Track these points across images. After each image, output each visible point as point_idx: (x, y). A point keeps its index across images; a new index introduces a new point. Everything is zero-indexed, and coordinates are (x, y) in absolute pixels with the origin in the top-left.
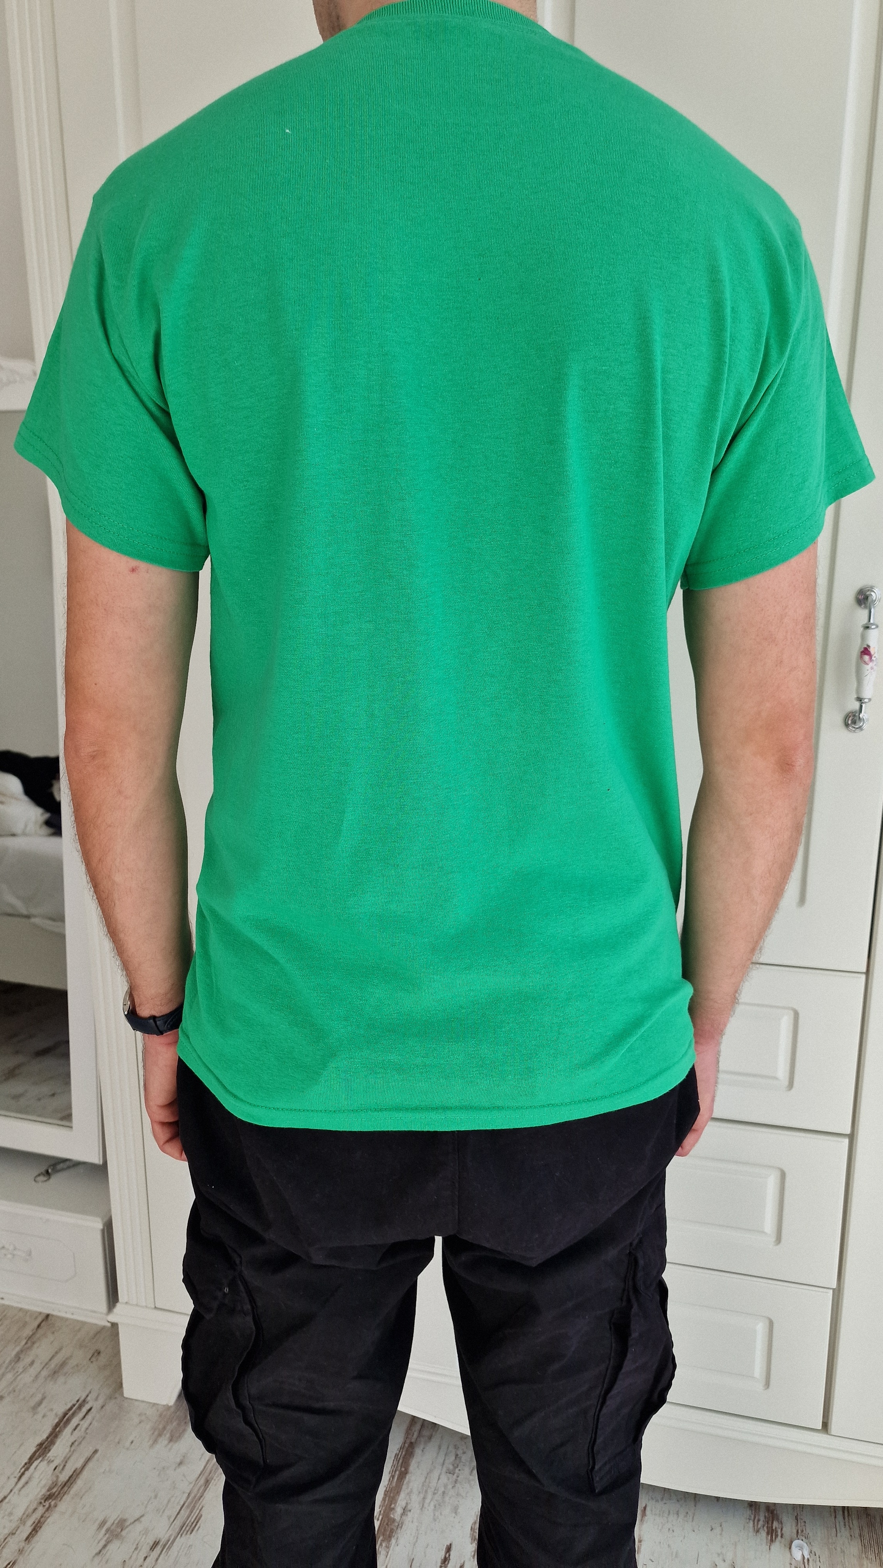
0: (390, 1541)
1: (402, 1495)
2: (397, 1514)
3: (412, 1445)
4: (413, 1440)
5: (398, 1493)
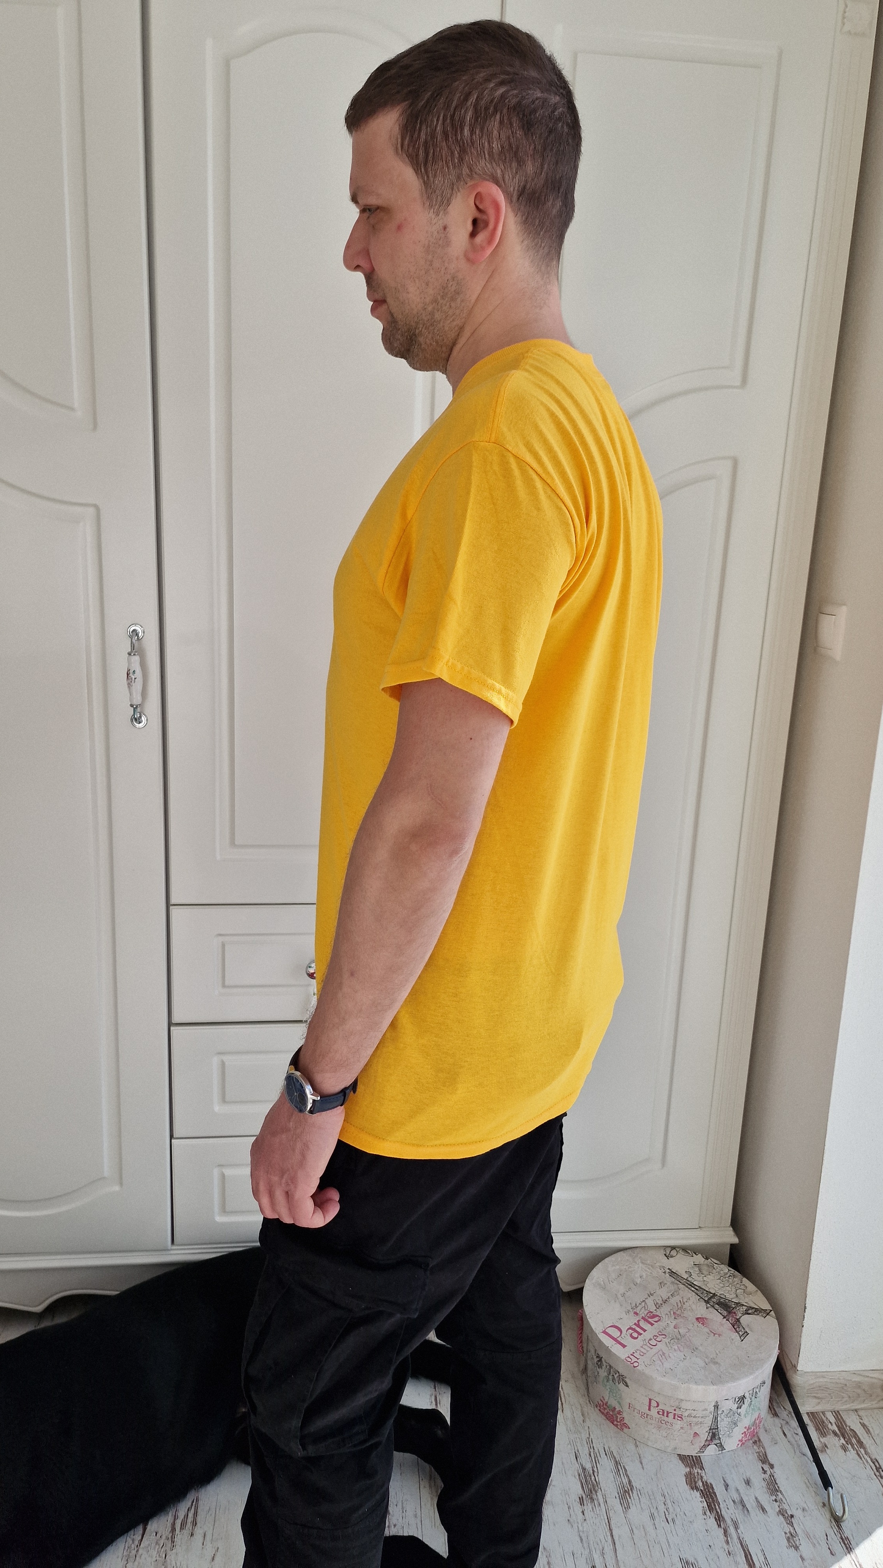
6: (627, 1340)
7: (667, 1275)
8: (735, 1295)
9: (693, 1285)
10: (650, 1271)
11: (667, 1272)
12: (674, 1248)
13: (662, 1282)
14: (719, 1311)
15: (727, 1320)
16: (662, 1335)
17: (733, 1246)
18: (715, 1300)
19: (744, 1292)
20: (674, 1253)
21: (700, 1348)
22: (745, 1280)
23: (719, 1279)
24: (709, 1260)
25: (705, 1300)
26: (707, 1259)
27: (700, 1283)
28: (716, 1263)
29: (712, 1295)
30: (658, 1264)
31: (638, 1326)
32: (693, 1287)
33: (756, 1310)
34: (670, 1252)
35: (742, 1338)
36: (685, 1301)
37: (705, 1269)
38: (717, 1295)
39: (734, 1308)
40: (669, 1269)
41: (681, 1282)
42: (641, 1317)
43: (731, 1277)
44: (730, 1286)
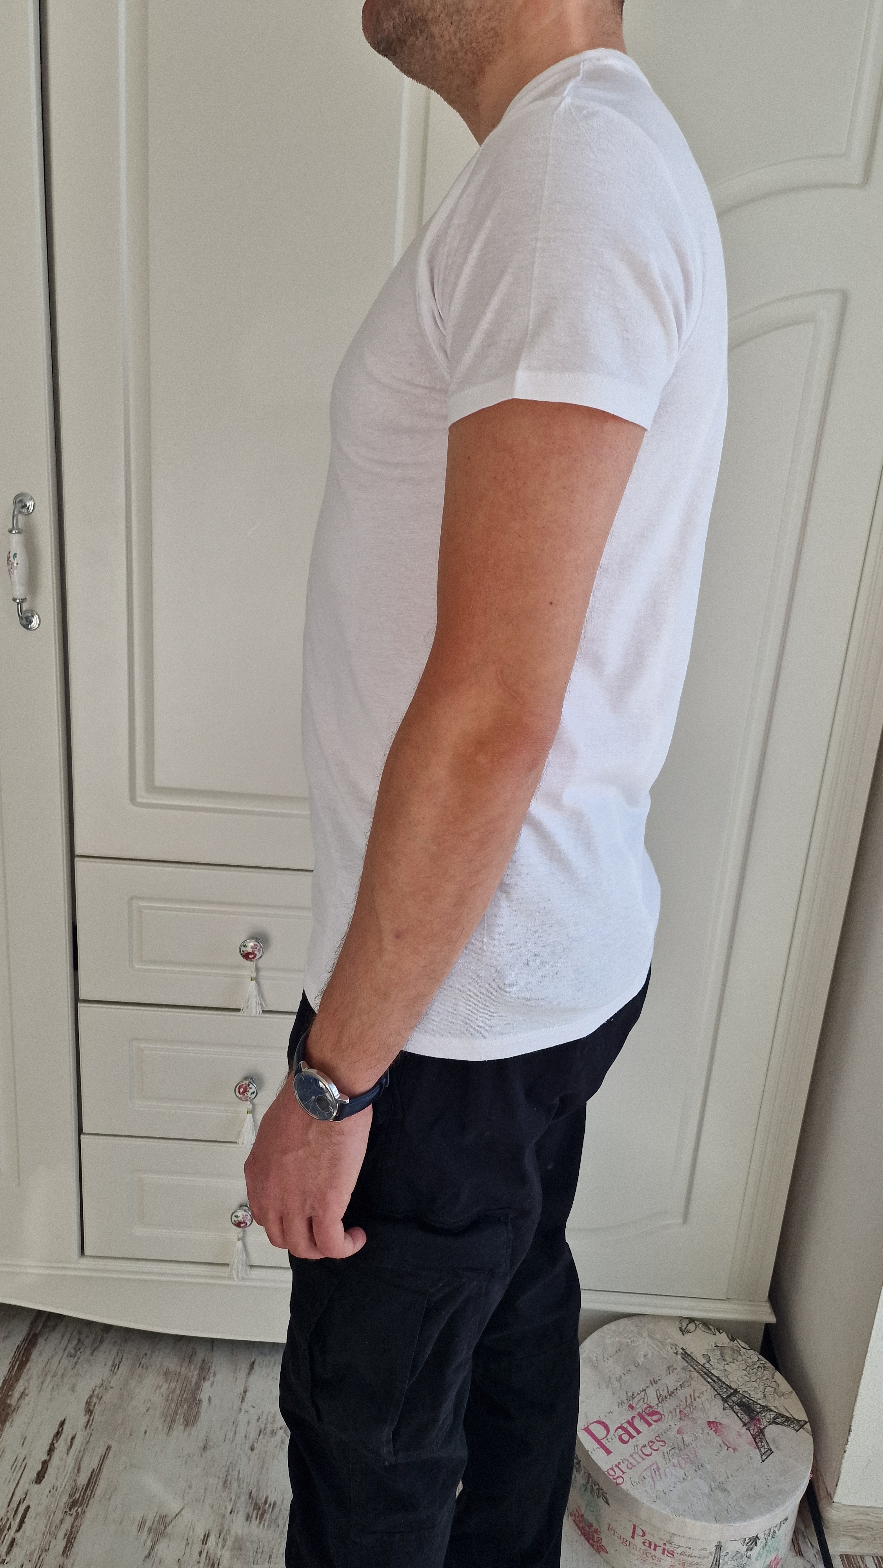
12: (693, 1321)
13: (672, 1366)
16: (660, 1441)
17: (768, 1326)
18: (735, 1399)
19: (774, 1392)
21: (708, 1466)
22: (777, 1374)
23: (745, 1370)
24: (736, 1341)
26: (733, 1340)
27: (719, 1372)
28: (743, 1347)
31: (631, 1423)
32: (710, 1378)
34: (687, 1326)
36: (697, 1394)
37: (728, 1352)
39: (757, 1414)
43: (760, 1369)
44: (758, 1380)
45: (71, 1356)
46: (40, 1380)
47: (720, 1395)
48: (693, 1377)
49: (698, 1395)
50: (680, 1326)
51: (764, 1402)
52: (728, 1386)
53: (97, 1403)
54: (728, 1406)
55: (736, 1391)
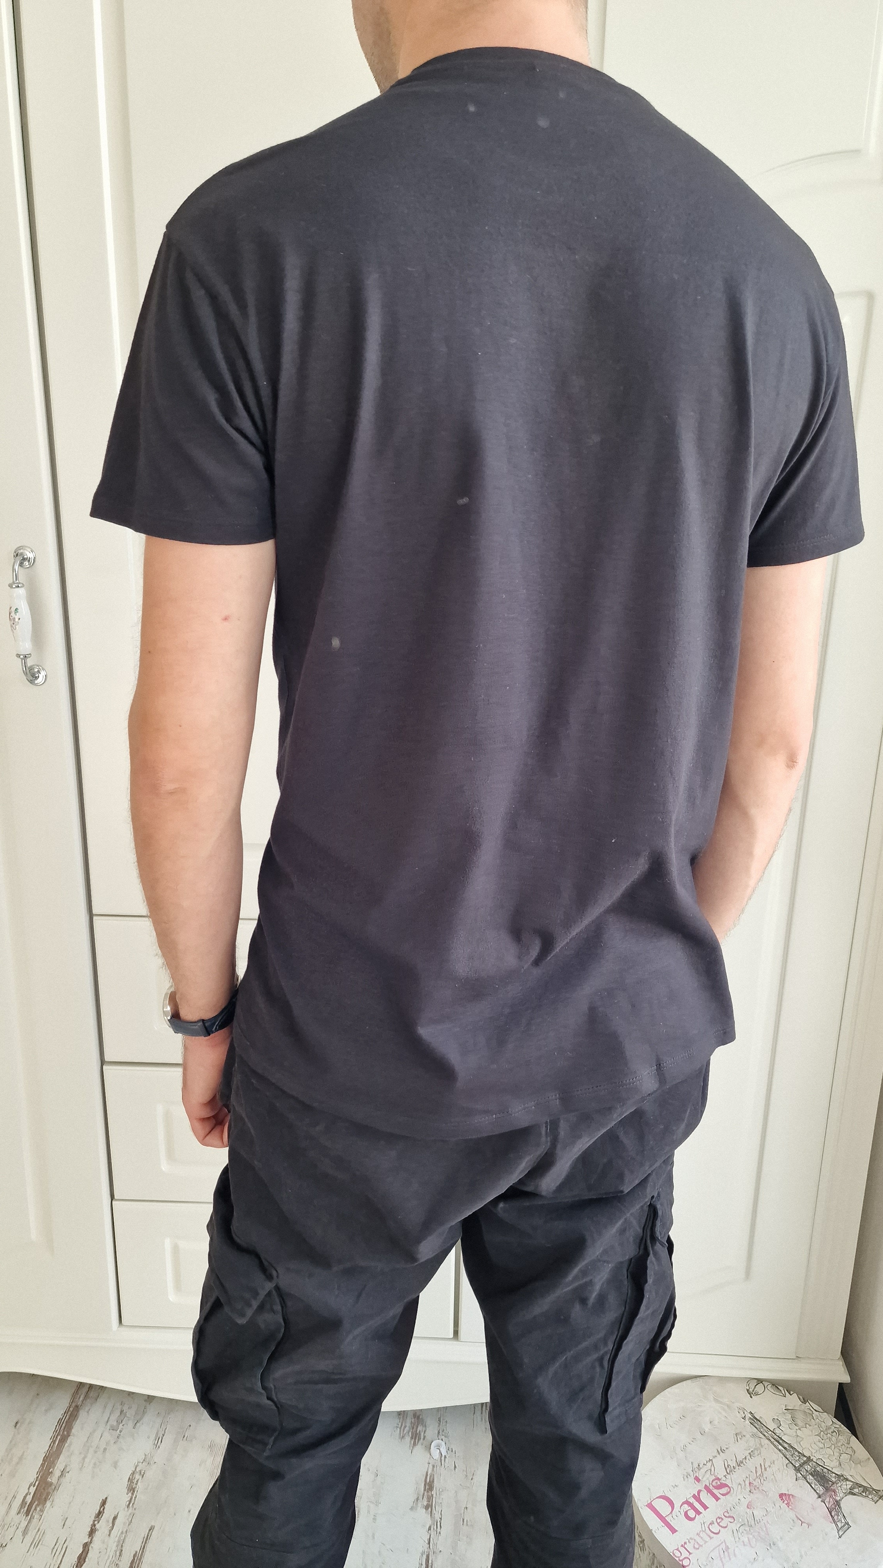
0: (45, 1503)
1: (62, 1458)
2: (53, 1479)
3: (77, 1408)
4: (79, 1403)
5: (58, 1457)
6: (678, 1521)
7: (747, 1422)
8: (838, 1463)
9: (781, 1441)
10: (724, 1413)
11: (747, 1419)
14: (813, 1487)
15: (822, 1501)
20: (760, 1388)
25: (795, 1466)
29: (805, 1459)
30: (737, 1405)
33: (865, 1489)
34: (755, 1387)
35: (841, 1533)
38: (812, 1460)
40: (751, 1413)
41: (765, 1436)
42: (704, 1486)
45: (113, 1429)
46: (83, 1456)
47: (792, 1464)
48: (763, 1444)
49: (769, 1464)
50: (748, 1388)
51: (838, 1471)
52: (801, 1453)
53: (139, 1481)
54: (801, 1475)
55: (809, 1459)
